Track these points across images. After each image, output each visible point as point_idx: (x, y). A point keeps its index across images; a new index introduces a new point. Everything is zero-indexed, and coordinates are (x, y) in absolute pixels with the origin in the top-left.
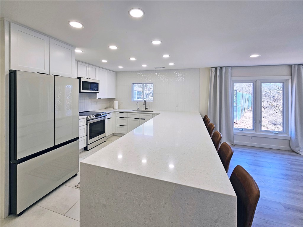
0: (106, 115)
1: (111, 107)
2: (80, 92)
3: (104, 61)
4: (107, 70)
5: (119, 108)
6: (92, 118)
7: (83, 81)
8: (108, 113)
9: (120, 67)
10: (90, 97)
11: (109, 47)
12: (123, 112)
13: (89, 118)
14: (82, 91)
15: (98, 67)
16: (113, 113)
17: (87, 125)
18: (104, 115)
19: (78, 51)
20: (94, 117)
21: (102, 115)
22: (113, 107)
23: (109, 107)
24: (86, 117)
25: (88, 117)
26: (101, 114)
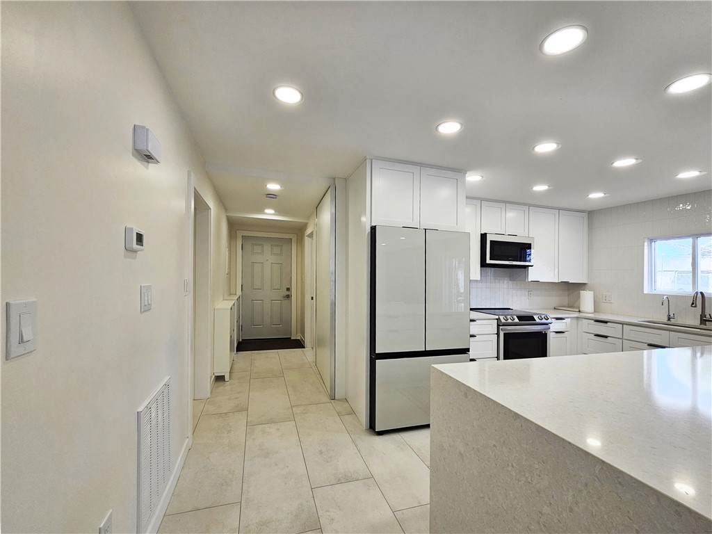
0: (549, 321)
1: (574, 305)
2: (483, 264)
3: (540, 188)
4: (559, 209)
5: (595, 311)
6: (510, 321)
7: (491, 241)
8: (557, 319)
9: (596, 195)
10: (512, 278)
11: (533, 148)
12: (606, 322)
13: (503, 321)
14: (488, 261)
15: (530, 205)
16: (575, 321)
17: (498, 334)
18: (544, 321)
19: (473, 178)
20: (515, 321)
21: (538, 321)
22: (579, 307)
23: (569, 307)
24: (497, 317)
25: (501, 318)
26: (536, 317)
